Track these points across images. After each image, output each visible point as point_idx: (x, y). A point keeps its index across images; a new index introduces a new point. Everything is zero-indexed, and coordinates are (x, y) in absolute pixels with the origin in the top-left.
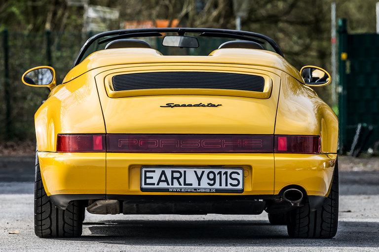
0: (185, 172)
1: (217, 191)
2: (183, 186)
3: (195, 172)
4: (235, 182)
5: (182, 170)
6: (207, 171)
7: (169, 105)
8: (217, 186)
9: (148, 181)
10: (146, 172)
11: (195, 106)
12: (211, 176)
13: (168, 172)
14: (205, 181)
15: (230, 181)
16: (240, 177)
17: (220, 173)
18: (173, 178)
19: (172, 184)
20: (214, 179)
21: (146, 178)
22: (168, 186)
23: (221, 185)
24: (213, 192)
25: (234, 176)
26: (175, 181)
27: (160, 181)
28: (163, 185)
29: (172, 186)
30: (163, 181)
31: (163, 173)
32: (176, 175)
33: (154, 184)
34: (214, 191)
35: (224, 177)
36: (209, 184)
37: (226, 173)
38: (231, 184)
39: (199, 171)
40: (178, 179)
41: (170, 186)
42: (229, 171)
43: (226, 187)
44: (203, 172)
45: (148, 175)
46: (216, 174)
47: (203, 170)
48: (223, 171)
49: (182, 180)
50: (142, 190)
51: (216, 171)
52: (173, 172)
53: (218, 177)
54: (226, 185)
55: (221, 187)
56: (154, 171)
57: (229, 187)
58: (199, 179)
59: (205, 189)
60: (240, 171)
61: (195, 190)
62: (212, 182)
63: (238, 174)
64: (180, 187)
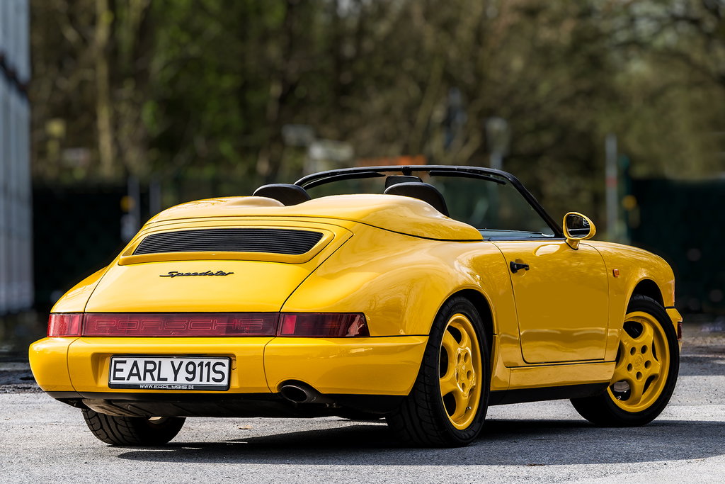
0: (160, 362)
1: (196, 388)
2: (156, 382)
3: (172, 362)
4: (219, 376)
5: (157, 360)
6: (186, 361)
7: (171, 275)
8: (196, 381)
9: (118, 374)
10: (116, 362)
11: (200, 274)
12: (191, 368)
13: (141, 362)
14: (183, 374)
15: (213, 375)
16: (225, 370)
17: (201, 364)
18: (146, 371)
19: (144, 379)
20: (194, 372)
21: (116, 370)
22: (140, 382)
23: (201, 380)
24: (191, 390)
25: (218, 368)
26: (148, 374)
27: (131, 374)
28: (134, 380)
29: (144, 382)
30: (134, 375)
31: (135, 364)
32: (150, 367)
33: (123, 379)
34: (192, 388)
35: (205, 370)
36: (187, 378)
37: (208, 364)
38: (214, 379)
39: (177, 362)
40: (151, 371)
41: (142, 381)
42: (213, 362)
43: (208, 383)
44: (181, 363)
45: (119, 366)
46: (197, 366)
47: (182, 360)
48: (205, 361)
49: (155, 374)
50: (110, 386)
51: (197, 361)
52: (146, 363)
53: (198, 369)
54: (208, 380)
55: (201, 383)
56: (125, 362)
57: (212, 382)
58: (176, 372)
59: (182, 385)
60: (226, 362)
61: (170, 386)
62: (191, 376)
63: (224, 366)
64: (154, 382)
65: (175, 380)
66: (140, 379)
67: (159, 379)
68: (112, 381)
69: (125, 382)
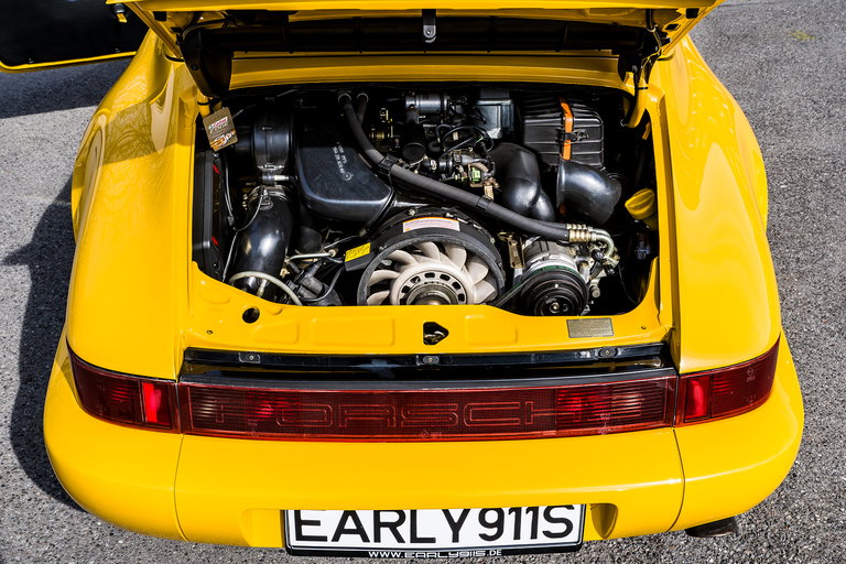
18: (378, 525)
27: (341, 530)
33: (324, 539)
36: (484, 537)
57: (542, 539)
58: (456, 527)
62: (492, 532)
65: (456, 539)
66: (365, 539)
67: (414, 539)
68: (294, 542)
69: (330, 543)
